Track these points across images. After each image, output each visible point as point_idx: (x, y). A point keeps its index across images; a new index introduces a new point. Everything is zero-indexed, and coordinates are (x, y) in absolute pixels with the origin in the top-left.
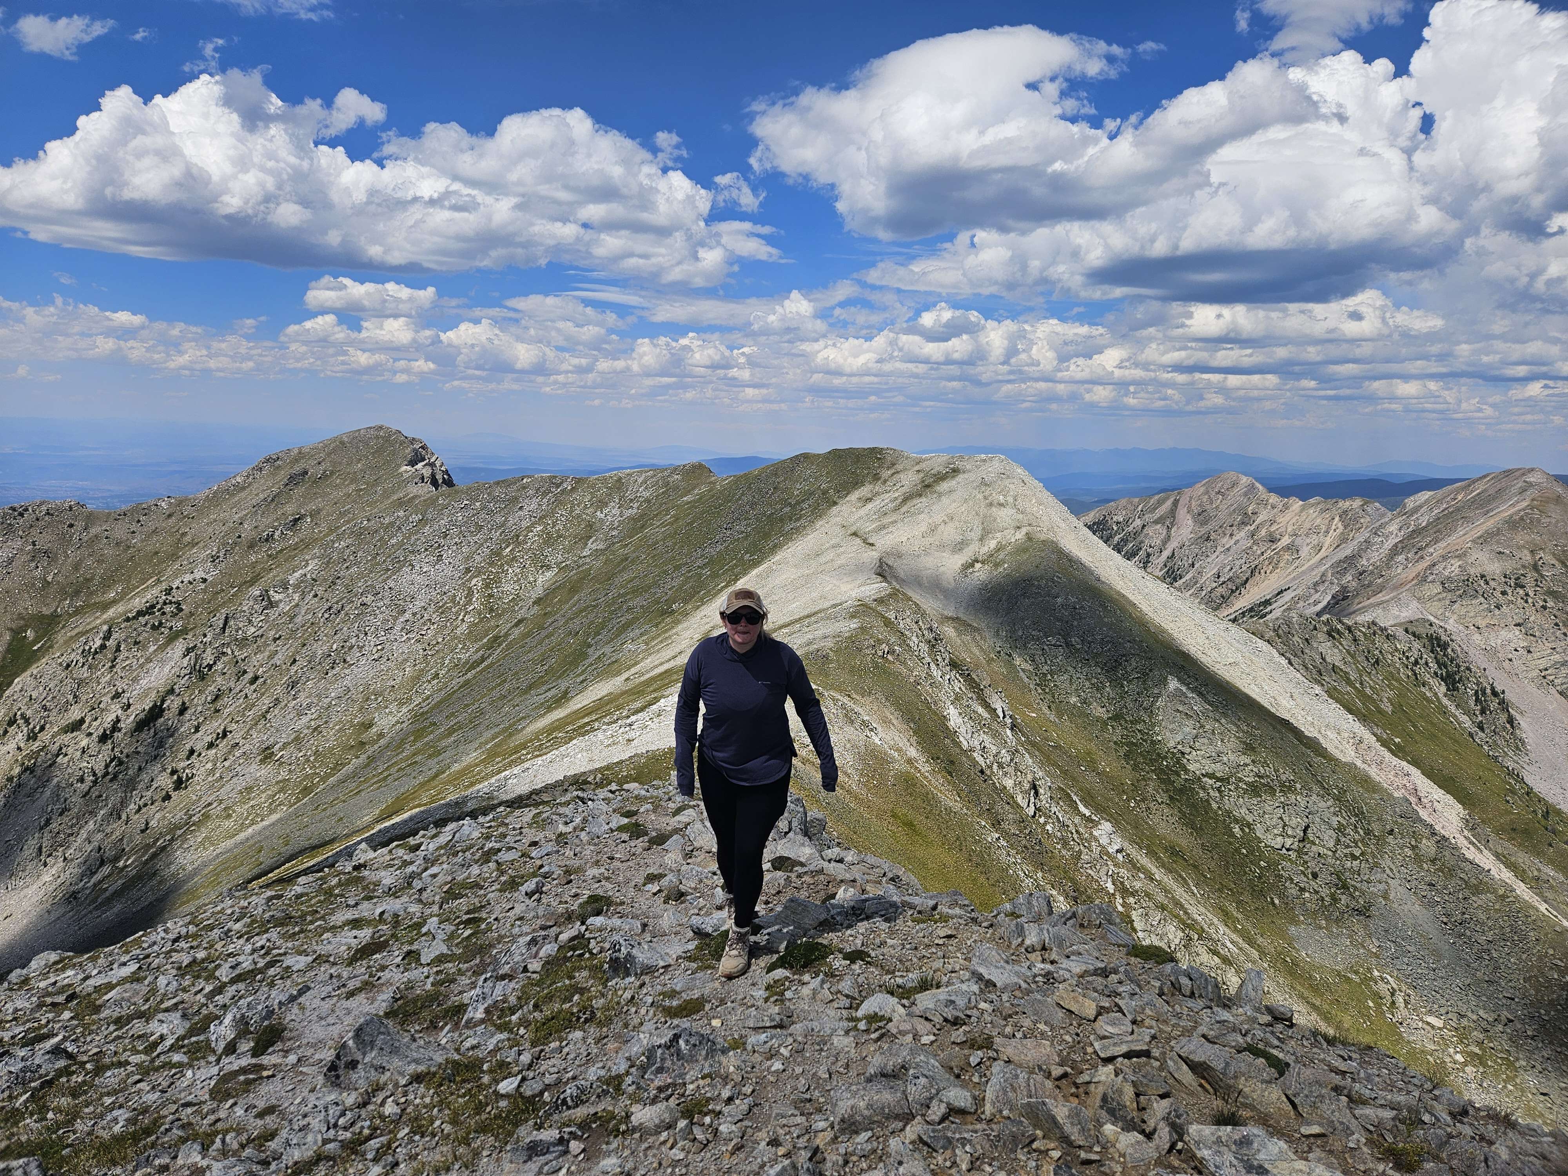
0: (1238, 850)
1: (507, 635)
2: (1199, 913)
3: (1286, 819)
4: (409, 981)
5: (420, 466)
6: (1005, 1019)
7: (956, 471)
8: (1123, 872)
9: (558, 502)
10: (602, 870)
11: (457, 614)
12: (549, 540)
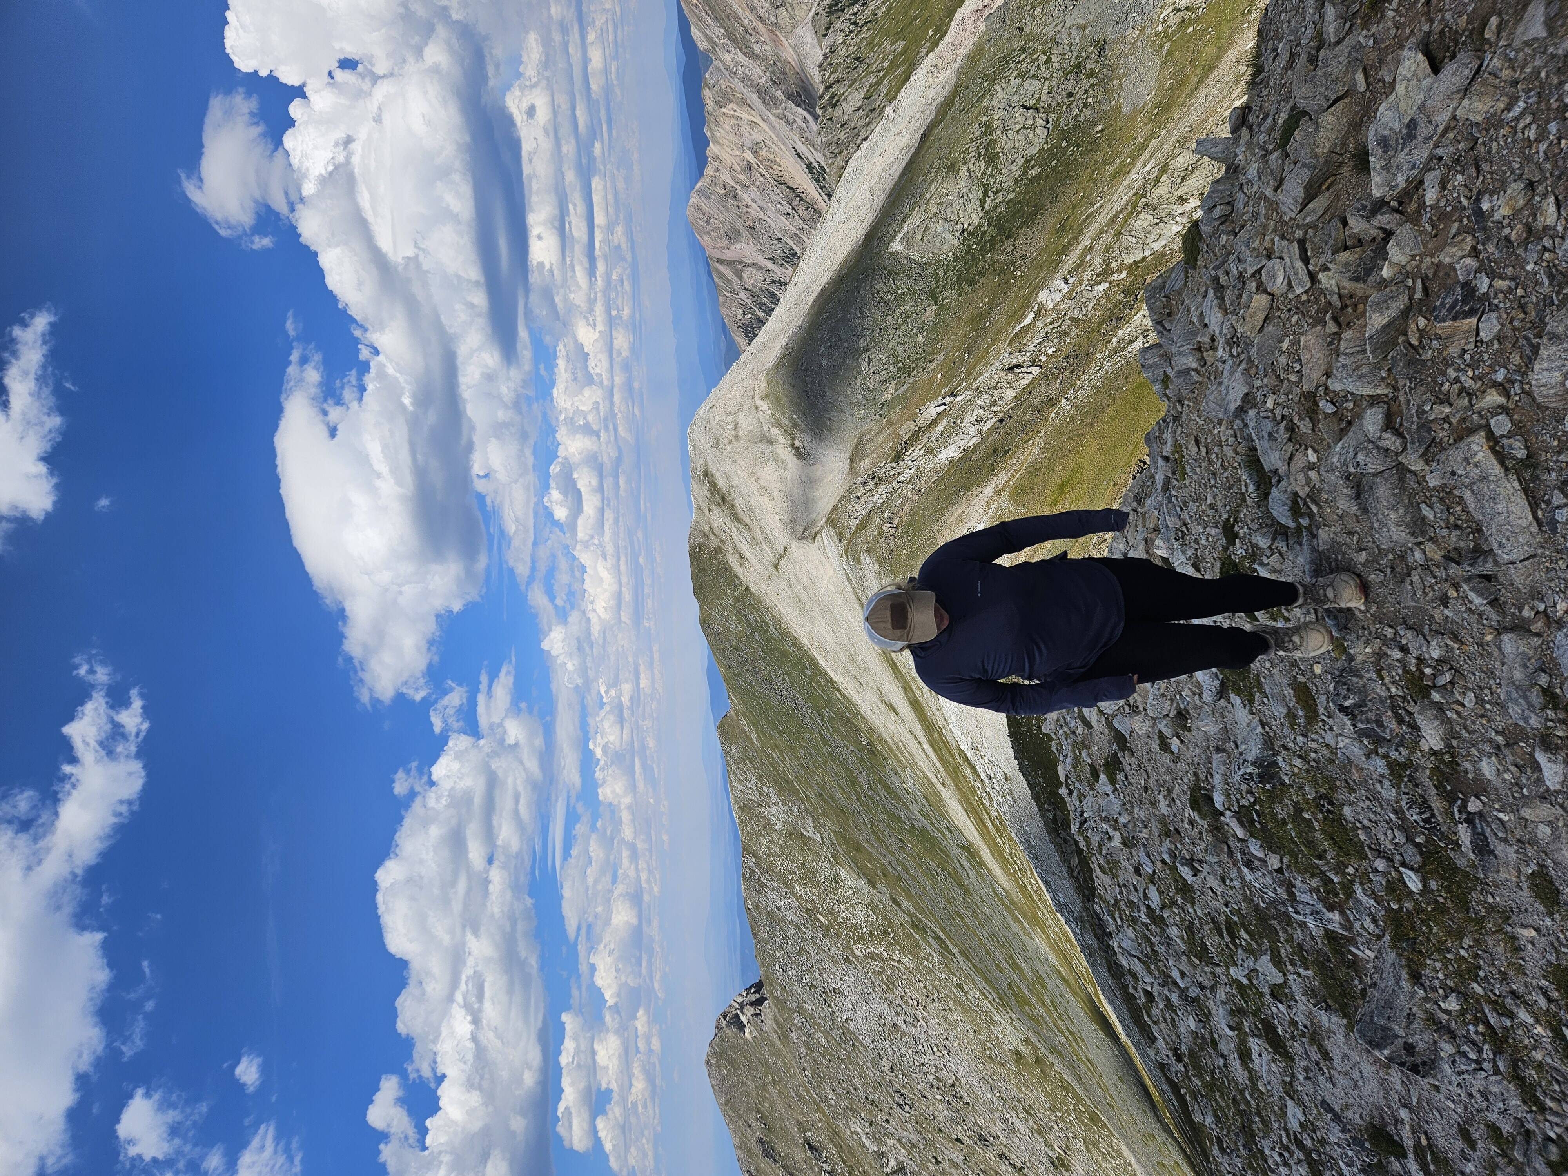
0: (1054, 169)
1: (909, 914)
2: (1119, 198)
3: (1018, 127)
4: (1305, 994)
5: (743, 1019)
6: (1282, 381)
7: (706, 474)
8: (1086, 276)
9: (769, 870)
10: (1161, 797)
11: (893, 968)
12: (808, 876)
